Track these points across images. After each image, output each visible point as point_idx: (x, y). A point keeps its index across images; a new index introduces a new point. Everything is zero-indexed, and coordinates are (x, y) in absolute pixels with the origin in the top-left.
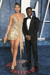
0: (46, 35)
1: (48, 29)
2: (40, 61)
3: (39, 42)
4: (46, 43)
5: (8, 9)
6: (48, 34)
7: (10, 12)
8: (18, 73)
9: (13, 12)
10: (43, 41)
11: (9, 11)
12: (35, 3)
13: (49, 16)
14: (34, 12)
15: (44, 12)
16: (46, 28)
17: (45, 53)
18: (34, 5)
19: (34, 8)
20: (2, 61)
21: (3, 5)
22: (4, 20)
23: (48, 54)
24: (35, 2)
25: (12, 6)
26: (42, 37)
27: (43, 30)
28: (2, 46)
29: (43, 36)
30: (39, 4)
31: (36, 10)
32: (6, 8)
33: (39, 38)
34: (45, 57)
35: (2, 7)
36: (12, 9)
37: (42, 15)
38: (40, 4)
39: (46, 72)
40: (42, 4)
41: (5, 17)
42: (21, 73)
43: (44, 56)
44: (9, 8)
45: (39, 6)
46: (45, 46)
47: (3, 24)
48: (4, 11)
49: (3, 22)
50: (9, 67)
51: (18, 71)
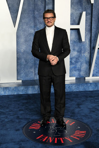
2: (90, 120)
3: (89, 85)
5: (31, 27)
8: (51, 141)
10: (96, 83)
12: (79, 15)
14: (78, 30)
18: (78, 18)
19: (78, 24)
20: (22, 121)
21: (23, 21)
22: (25, 46)
24: (78, 12)
25: (38, 22)
26: (93, 76)
27: (96, 63)
28: (22, 93)
29: (97, 73)
30: (86, 15)
31: (82, 27)
32: (27, 25)
33: (89, 76)
35: (21, 24)
36: (38, 26)
37: (93, 35)
38: (89, 16)
40: (93, 16)
41: (26, 41)
42: (56, 142)
44: (32, 25)
45: (86, 20)
47: (23, 53)
48: (25, 31)
49: (22, 50)
50: (34, 130)
51: (50, 138)
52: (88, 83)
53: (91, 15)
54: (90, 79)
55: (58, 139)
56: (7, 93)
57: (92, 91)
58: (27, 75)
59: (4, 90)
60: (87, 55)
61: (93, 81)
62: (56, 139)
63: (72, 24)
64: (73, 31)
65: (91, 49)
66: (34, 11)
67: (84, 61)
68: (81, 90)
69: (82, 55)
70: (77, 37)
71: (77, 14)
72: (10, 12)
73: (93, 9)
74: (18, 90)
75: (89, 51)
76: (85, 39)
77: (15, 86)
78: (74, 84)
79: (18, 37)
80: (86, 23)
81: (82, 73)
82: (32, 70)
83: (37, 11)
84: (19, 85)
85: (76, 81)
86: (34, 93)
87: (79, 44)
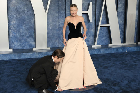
0: (103, 41)
1: (104, 35)
3: (95, 50)
4: (102, 51)
5: (56, 12)
6: (104, 40)
7: (59, 15)
9: (62, 15)
10: (99, 49)
11: (57, 15)
12: (88, 5)
13: (105, 19)
14: (87, 14)
15: (99, 15)
16: (101, 33)
17: (102, 64)
19: (87, 10)
21: (51, 8)
22: (52, 25)
23: (106, 64)
24: (87, 3)
25: (61, 9)
26: (97, 44)
27: (99, 36)
29: (99, 42)
30: (92, 5)
31: (90, 12)
32: (54, 11)
34: (102, 68)
35: (50, 10)
36: (61, 12)
37: (97, 18)
38: (94, 6)
39: (105, 86)
40: (97, 5)
41: (53, 21)
44: (57, 11)
45: (92, 8)
46: (102, 55)
47: (51, 30)
48: (52, 15)
49: (50, 28)
52: (94, 49)
53: (95, 5)
54: (95, 46)
56: (41, 56)
57: (96, 55)
58: (54, 44)
59: (38, 54)
60: (93, 31)
61: (97, 48)
63: (83, 10)
64: (84, 15)
66: (58, 2)
67: (91, 35)
69: (90, 31)
70: (87, 19)
72: (43, 3)
73: (97, 1)
75: (94, 28)
76: (92, 20)
77: (46, 51)
79: (48, 19)
80: (92, 10)
81: (90, 43)
82: (57, 41)
83: (61, 2)
84: (49, 51)
87: (88, 24)
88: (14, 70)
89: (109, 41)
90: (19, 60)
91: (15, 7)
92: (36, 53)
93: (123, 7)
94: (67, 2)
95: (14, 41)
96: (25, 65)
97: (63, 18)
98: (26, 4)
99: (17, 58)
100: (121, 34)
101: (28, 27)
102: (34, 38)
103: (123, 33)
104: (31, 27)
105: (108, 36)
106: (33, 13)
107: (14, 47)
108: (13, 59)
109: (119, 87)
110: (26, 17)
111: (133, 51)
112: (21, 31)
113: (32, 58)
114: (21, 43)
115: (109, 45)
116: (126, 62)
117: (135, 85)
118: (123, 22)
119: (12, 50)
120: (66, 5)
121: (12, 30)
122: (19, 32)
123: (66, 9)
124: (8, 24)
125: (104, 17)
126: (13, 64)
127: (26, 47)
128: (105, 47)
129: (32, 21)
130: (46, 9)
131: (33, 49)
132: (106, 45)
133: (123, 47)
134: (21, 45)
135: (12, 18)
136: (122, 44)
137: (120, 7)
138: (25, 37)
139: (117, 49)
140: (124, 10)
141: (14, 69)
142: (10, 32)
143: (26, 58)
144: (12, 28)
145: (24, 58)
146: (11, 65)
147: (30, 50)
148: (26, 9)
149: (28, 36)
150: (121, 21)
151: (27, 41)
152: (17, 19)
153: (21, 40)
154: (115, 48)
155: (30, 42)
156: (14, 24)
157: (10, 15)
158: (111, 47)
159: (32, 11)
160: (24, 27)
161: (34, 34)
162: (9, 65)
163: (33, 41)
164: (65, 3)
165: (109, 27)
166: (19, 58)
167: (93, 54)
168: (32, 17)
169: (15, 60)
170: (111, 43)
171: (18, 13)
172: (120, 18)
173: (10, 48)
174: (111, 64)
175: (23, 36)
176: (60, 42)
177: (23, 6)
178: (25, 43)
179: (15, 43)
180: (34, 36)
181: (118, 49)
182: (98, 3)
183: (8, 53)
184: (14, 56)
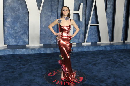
0: (92, 39)
1: (93, 33)
2: (86, 70)
3: (84, 48)
4: (91, 49)
5: (49, 11)
6: (94, 38)
7: (52, 14)
9: (55, 14)
10: (88, 47)
11: (50, 14)
12: (79, 5)
13: (95, 19)
14: (78, 14)
15: (89, 14)
16: (91, 32)
17: (91, 61)
18: (78, 7)
19: (78, 10)
20: (43, 70)
21: (44, 7)
22: (45, 23)
23: (95, 61)
24: (78, 3)
25: (53, 8)
26: (87, 42)
27: (88, 34)
28: (43, 53)
29: (89, 40)
30: (83, 5)
31: (81, 12)
32: (47, 10)
33: (84, 42)
35: (43, 10)
36: (54, 11)
37: (87, 17)
38: (85, 6)
39: (93, 83)
41: (46, 20)
42: (65, 84)
43: (90, 64)
44: (50, 10)
45: (83, 8)
46: (91, 52)
47: (44, 28)
48: (45, 14)
49: (43, 26)
50: (51, 77)
51: (61, 82)
52: (83, 46)
53: (86, 5)
54: (85, 44)
55: (66, 82)
56: (34, 52)
57: (86, 52)
58: (46, 41)
60: (83, 29)
61: (87, 45)
62: (65, 82)
63: (74, 10)
64: (75, 14)
65: (85, 26)
66: (51, 2)
67: (81, 33)
68: (80, 51)
69: (80, 29)
70: (77, 18)
71: (77, 4)
72: (37, 2)
73: (87, 2)
74: (41, 51)
75: (84, 27)
76: (82, 20)
77: (39, 48)
78: (75, 47)
79: (41, 17)
80: (83, 10)
81: (80, 40)
82: (49, 38)
83: (53, 2)
84: (41, 47)
85: (76, 45)
86: (50, 52)
87: (79, 23)
88: (8, 66)
89: (98, 39)
90: (13, 56)
91: (11, 6)
92: (29, 49)
93: (112, 7)
94: (59, 2)
95: (8, 38)
96: (19, 61)
97: (55, 16)
98: (21, 4)
99: (11, 54)
100: (109, 32)
101: (22, 24)
102: (28, 35)
103: (111, 32)
104: (25, 25)
105: (97, 34)
106: (27, 12)
107: (9, 43)
108: (7, 54)
109: (106, 84)
110: (21, 16)
111: (120, 49)
112: (16, 28)
113: (26, 53)
114: (15, 39)
115: (98, 43)
116: (114, 59)
117: (121, 82)
118: (112, 22)
119: (6, 46)
120: (58, 5)
121: (7, 27)
122: (14, 29)
123: (58, 9)
124: (4, 22)
125: (94, 17)
126: (7, 59)
127: (20, 43)
128: (94, 44)
129: (27, 20)
130: (39, 9)
131: (27, 45)
132: (95, 43)
133: (111, 45)
134: (15, 41)
135: (7, 16)
136: (110, 42)
137: (109, 8)
138: (19, 34)
139: (105, 47)
140: (112, 10)
141: (9, 64)
142: (5, 29)
143: (20, 54)
144: (7, 25)
145: (18, 54)
146: (5, 61)
147: (24, 47)
148: (20, 8)
149: (22, 33)
150: (110, 21)
151: (21, 38)
152: (12, 17)
153: (15, 36)
154: (103, 46)
155: (23, 38)
156: (9, 21)
157: (6, 13)
158: (100, 45)
159: (26, 10)
160: (18, 25)
161: (27, 32)
162: (3, 61)
163: (26, 38)
164: (57, 3)
165: (98, 26)
166: (13, 54)
167: (83, 51)
168: (26, 15)
169: (9, 55)
170: (100, 41)
171: (13, 11)
172: (109, 18)
173: (5, 44)
174: (99, 61)
175: (17, 33)
176: (52, 39)
177: (18, 5)
178: (20, 39)
179: (10, 40)
180: (28, 33)
181: (107, 47)
182: (88, 4)
183: (2, 49)
184: (8, 52)
